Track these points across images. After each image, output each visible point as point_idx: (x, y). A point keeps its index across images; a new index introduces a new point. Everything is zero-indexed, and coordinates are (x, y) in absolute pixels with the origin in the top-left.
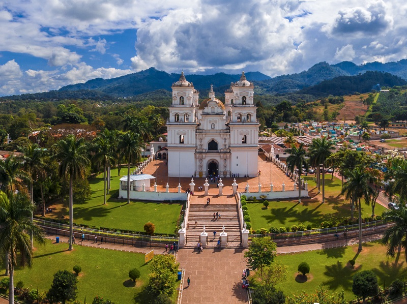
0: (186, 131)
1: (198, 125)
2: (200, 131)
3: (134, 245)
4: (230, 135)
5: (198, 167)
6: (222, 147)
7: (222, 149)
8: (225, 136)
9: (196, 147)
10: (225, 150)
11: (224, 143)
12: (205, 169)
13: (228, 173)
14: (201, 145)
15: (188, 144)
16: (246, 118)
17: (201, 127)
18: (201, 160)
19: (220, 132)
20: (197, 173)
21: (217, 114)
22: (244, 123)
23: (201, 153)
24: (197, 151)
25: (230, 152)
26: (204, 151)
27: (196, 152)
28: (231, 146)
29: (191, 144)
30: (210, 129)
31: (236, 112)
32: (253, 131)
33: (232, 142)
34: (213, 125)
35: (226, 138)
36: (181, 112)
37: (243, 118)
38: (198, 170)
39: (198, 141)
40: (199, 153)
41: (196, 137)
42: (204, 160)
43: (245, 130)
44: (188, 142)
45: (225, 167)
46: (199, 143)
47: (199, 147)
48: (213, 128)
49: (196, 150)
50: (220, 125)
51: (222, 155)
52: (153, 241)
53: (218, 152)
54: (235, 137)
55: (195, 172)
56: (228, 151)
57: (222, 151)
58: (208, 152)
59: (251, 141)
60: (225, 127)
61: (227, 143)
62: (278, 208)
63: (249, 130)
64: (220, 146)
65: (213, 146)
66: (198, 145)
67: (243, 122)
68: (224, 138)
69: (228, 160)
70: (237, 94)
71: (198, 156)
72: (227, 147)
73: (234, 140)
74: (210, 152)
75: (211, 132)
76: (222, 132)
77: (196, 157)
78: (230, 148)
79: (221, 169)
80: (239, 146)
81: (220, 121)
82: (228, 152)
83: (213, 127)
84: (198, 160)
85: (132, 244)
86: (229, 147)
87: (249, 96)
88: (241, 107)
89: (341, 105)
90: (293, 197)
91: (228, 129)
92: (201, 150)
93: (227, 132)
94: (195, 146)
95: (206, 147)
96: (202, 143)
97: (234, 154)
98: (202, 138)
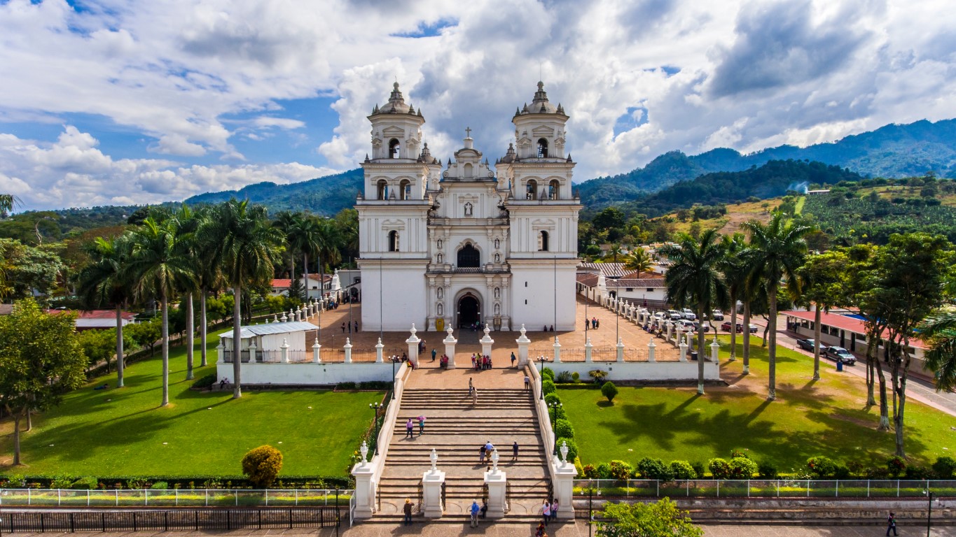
0: (405, 220)
1: (434, 208)
2: (438, 222)
3: (203, 524)
4: (509, 230)
5: (433, 307)
6: (491, 260)
7: (489, 264)
8: (497, 234)
9: (430, 259)
10: (497, 268)
11: (494, 250)
12: (450, 312)
13: (505, 322)
14: (440, 255)
15: (410, 252)
16: (547, 189)
17: (439, 212)
18: (440, 289)
19: (485, 224)
20: (432, 322)
21: (479, 181)
22: (544, 202)
23: (440, 273)
24: (432, 268)
25: (509, 272)
26: (447, 269)
27: (428, 270)
28: (512, 256)
29: (416, 252)
30: (462, 215)
31: (523, 176)
32: (564, 220)
33: (514, 248)
34: (468, 207)
35: (500, 237)
36: (393, 176)
37: (540, 189)
38: (434, 314)
39: (434, 245)
40: (435, 273)
41: (428, 235)
42: (447, 291)
43: (544, 218)
44: (410, 247)
45: (497, 306)
46: (434, 250)
47: (434, 260)
48: (469, 214)
49: (428, 266)
50: (487, 206)
51: (490, 279)
52: (271, 503)
53: (480, 272)
54: (523, 236)
55: (427, 319)
56: (505, 268)
57: (490, 268)
58: (456, 272)
59: (560, 246)
60: (497, 213)
61: (502, 250)
62: (643, 404)
63: (556, 220)
64: (487, 258)
65: (469, 257)
66: (432, 255)
67: (542, 200)
68: (494, 237)
69: (505, 291)
70: (525, 133)
71: (432, 280)
72: (503, 259)
73: (520, 243)
74: (462, 272)
75: (463, 223)
76: (490, 223)
77: (428, 286)
78: (509, 262)
79: (488, 311)
80: (530, 256)
81: (486, 197)
82: (503, 271)
83: (468, 212)
84: (433, 291)
85: (196, 524)
86: (508, 259)
87: (555, 138)
88: (536, 163)
89: (721, 219)
90: (678, 378)
91: (505, 216)
92: (439, 268)
93: (503, 224)
94: (425, 256)
95: (452, 259)
96: (443, 250)
97: (519, 275)
98: (442, 237)
